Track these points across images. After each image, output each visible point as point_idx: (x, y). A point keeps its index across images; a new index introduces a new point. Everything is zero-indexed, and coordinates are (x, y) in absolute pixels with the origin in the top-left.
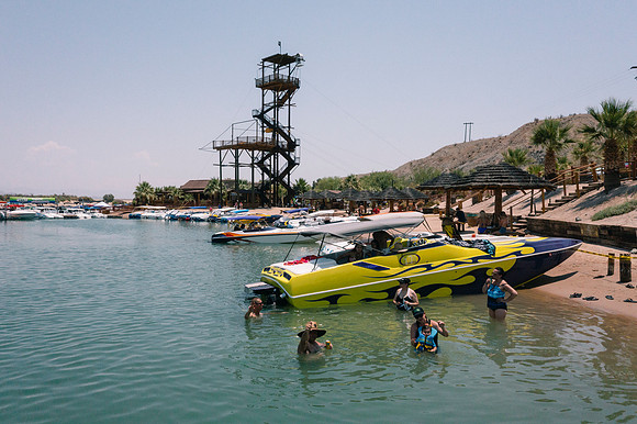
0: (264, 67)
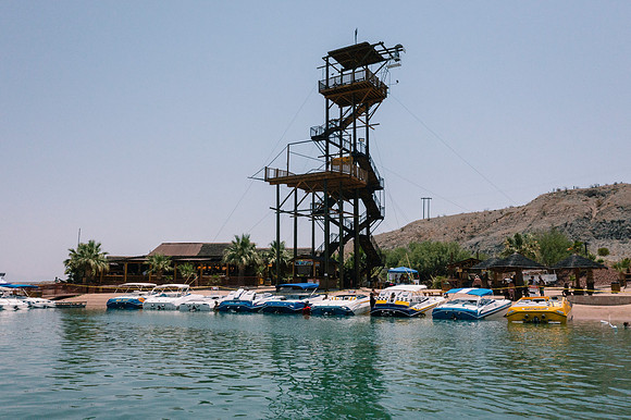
0: (328, 64)
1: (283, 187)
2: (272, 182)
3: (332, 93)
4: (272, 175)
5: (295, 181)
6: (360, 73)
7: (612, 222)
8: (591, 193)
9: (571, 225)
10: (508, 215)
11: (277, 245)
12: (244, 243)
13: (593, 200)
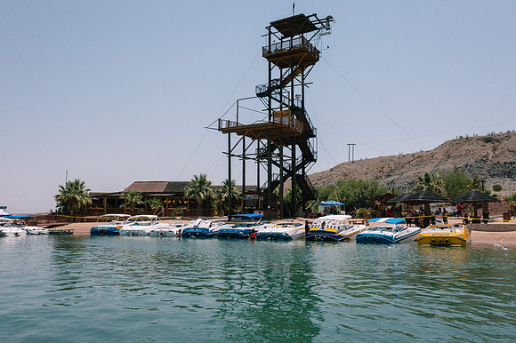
0: (270, 33)
1: (233, 135)
2: (224, 131)
3: (273, 57)
4: (224, 126)
5: (243, 131)
6: (297, 40)
7: (505, 163)
8: (488, 140)
9: (471, 166)
10: (419, 158)
11: (229, 183)
12: (202, 181)
13: (489, 145)
